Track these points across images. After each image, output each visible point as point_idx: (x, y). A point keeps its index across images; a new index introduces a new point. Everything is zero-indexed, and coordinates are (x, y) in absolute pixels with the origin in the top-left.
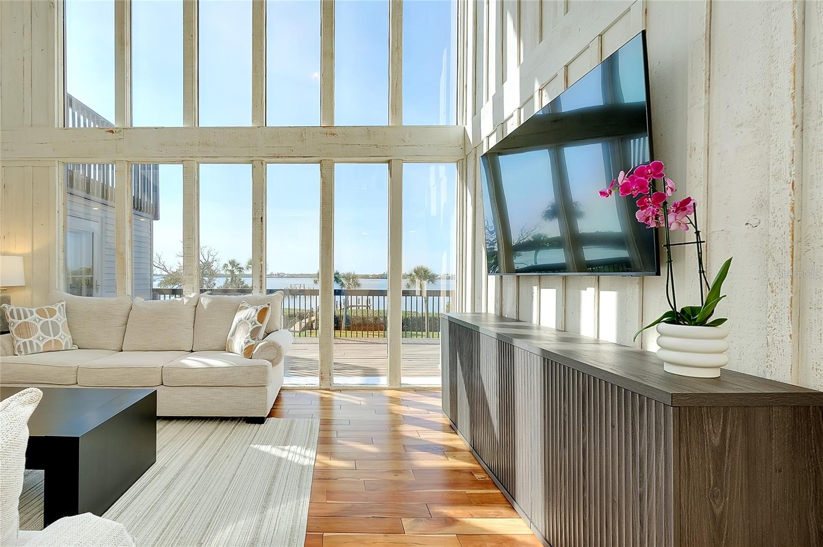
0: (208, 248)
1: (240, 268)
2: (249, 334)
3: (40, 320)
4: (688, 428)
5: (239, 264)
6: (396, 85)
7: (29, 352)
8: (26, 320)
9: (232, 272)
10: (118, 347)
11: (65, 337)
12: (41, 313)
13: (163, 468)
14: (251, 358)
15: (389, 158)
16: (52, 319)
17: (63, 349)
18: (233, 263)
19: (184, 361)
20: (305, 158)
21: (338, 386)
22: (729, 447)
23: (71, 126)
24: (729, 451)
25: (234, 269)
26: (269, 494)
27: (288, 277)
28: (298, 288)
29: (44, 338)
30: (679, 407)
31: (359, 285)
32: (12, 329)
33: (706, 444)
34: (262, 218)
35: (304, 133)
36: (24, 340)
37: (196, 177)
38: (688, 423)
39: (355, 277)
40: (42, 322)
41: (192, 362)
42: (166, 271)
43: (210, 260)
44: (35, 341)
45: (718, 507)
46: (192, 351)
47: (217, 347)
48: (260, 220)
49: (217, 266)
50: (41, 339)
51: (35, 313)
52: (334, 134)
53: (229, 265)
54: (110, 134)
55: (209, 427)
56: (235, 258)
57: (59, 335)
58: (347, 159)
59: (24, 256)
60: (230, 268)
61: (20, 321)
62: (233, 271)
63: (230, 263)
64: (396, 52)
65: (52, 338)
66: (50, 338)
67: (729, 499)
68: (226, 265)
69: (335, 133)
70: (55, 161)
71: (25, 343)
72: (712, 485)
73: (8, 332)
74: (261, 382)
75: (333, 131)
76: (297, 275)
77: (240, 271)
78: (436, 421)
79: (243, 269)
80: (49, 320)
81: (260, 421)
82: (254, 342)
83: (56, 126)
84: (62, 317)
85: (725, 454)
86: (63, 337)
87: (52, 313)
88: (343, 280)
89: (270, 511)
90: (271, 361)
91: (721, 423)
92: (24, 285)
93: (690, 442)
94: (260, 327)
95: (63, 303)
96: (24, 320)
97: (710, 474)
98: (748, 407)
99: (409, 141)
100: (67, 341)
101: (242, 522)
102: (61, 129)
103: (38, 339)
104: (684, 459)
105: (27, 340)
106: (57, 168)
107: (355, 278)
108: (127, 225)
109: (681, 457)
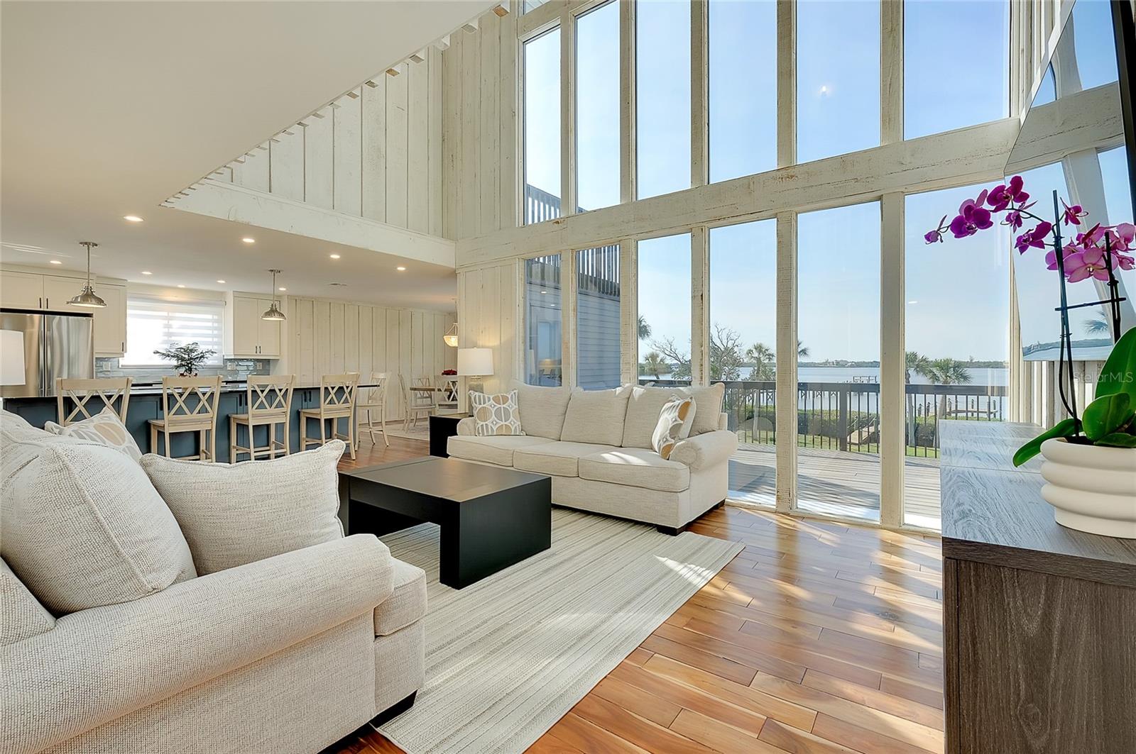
0: (727, 331)
1: (769, 355)
2: (668, 431)
3: (495, 406)
4: (974, 595)
5: (767, 350)
6: (890, 84)
7: (485, 434)
8: (484, 405)
9: (758, 359)
10: (557, 437)
11: (515, 424)
12: (496, 400)
13: (554, 554)
14: (668, 459)
15: (879, 194)
16: (504, 406)
17: (513, 434)
18: (759, 348)
19: (606, 456)
20: (755, 215)
21: (804, 513)
22: (1061, 643)
23: (530, 222)
24: (1060, 651)
25: (761, 356)
26: (629, 602)
27: (851, 366)
28: (865, 382)
29: (497, 423)
30: (957, 560)
31: (966, 378)
32: (475, 413)
33: (1009, 627)
34: (702, 296)
35: (751, 183)
36: (482, 423)
37: (634, 257)
38: (973, 587)
39: (958, 365)
40: (496, 408)
41: (612, 457)
42: (676, 358)
43: (730, 345)
44: (490, 425)
45: (1037, 736)
46: (621, 447)
47: (644, 445)
48: (700, 297)
49: (741, 353)
50: (495, 423)
51: (492, 400)
52: (792, 177)
53: (754, 350)
54: (556, 225)
55: (620, 527)
56: (762, 342)
57: (510, 420)
58: (813, 206)
59: (493, 348)
60: (756, 355)
61: (481, 406)
62: (760, 358)
63: (756, 349)
64: (890, 37)
65: (503, 423)
66: (502, 423)
67: (1061, 730)
68: (750, 352)
69: (793, 174)
70: (515, 258)
71: (482, 425)
72: (1023, 698)
73: (473, 416)
74: (671, 487)
75: (791, 172)
76: (866, 363)
77: (770, 359)
78: (929, 582)
79: (773, 356)
80: (502, 406)
81: (672, 532)
82: (673, 441)
83: (517, 226)
84: (513, 405)
85: (1052, 654)
86: (512, 423)
87: (505, 400)
88: (934, 371)
89: (621, 614)
90: (690, 465)
91: (1042, 601)
92: (493, 374)
93: (978, 618)
94: (681, 424)
95: (515, 391)
96: (482, 405)
97: (1018, 679)
98: (1101, 584)
99: (910, 163)
100: (516, 427)
101: (590, 614)
102: (522, 227)
103: (492, 423)
104: (966, 642)
105: (484, 423)
106: (517, 265)
107: (958, 367)
108: (572, 313)
109: (961, 638)
